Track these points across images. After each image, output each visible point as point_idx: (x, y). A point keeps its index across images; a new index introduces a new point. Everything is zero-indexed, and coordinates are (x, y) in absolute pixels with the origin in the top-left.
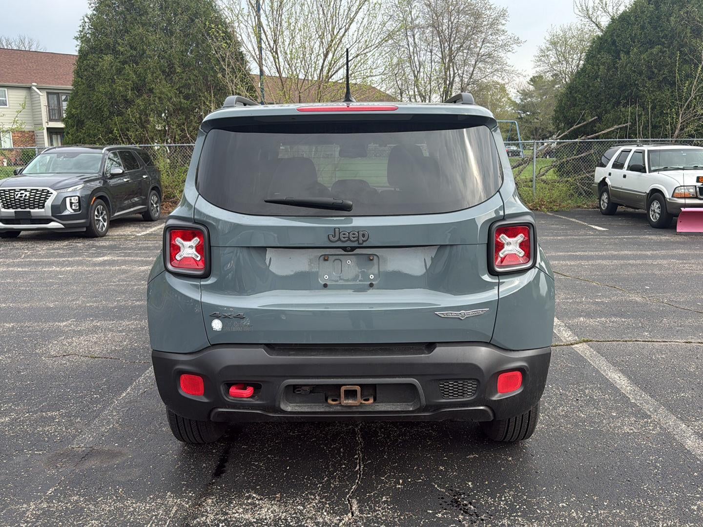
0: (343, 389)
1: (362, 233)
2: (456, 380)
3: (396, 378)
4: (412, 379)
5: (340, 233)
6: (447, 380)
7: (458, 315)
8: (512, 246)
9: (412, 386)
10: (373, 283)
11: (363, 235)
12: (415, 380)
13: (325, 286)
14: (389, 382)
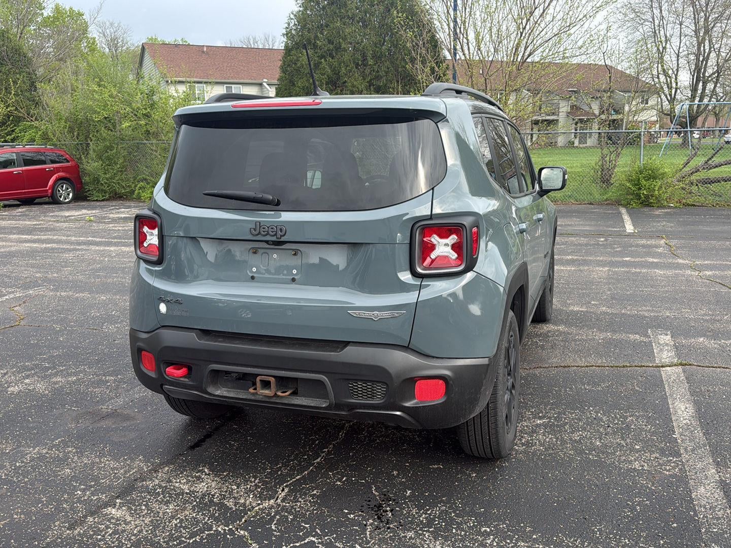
0: (258, 378)
1: (282, 228)
2: (365, 381)
3: (306, 373)
4: (322, 376)
5: (260, 227)
6: (356, 381)
7: (371, 316)
8: (443, 247)
9: (320, 383)
10: (296, 277)
11: (281, 230)
12: (324, 377)
13: (253, 278)
14: (309, 378)
